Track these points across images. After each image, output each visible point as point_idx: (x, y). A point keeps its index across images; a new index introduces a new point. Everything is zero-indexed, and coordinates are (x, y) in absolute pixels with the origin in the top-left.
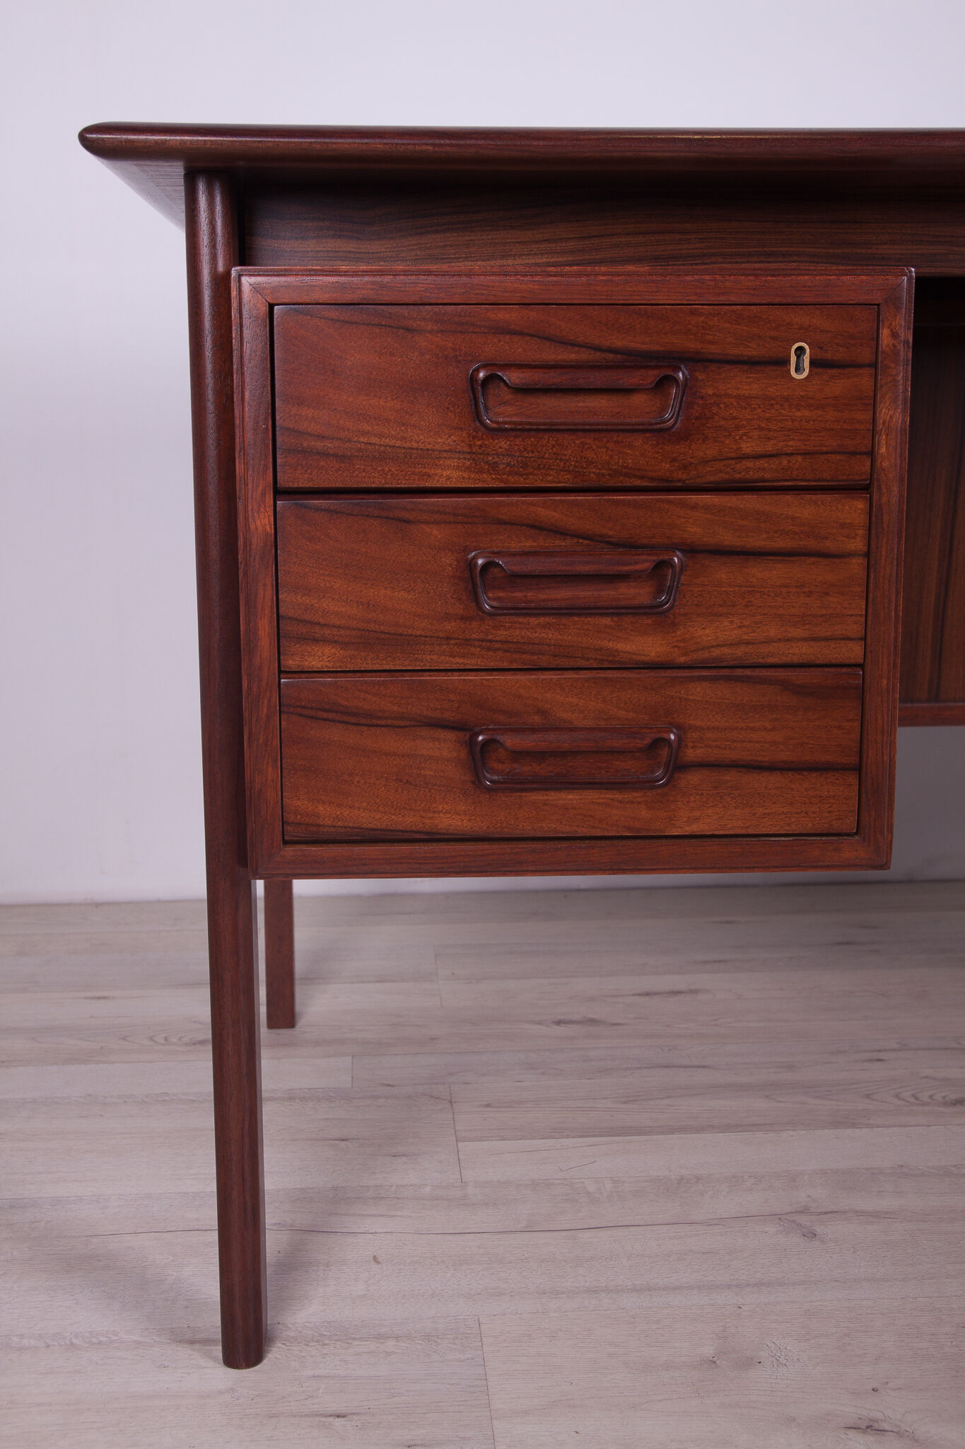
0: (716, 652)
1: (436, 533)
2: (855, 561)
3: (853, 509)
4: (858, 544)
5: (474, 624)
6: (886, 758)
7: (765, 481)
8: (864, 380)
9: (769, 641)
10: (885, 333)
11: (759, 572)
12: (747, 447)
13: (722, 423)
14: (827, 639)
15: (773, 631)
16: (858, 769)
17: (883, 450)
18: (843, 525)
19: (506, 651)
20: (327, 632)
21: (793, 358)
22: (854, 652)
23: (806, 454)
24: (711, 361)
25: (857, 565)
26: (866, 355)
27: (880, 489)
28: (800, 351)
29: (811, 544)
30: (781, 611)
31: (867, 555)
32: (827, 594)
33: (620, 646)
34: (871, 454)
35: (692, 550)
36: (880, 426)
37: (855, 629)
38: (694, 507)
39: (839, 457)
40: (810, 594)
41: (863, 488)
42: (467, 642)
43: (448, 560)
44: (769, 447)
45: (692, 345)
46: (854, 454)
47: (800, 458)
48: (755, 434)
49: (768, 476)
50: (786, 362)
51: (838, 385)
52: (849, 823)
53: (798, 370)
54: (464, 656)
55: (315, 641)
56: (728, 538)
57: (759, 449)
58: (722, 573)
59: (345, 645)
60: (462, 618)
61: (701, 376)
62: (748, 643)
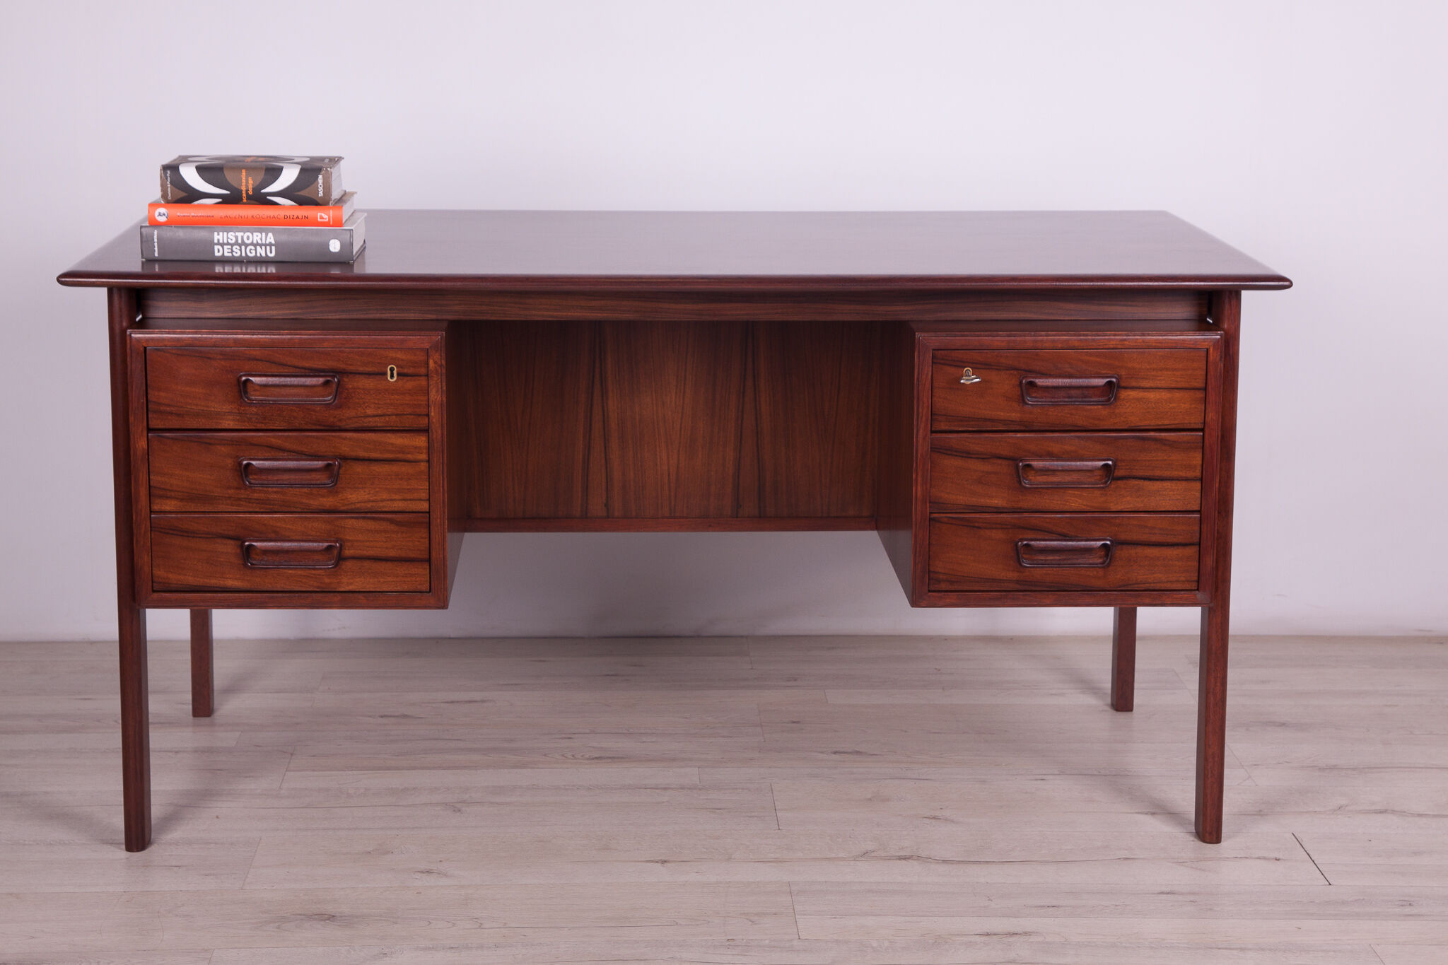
0: (358, 505)
1: (224, 449)
2: (422, 464)
3: (421, 441)
4: (424, 456)
5: (242, 491)
6: (441, 556)
7: (377, 427)
8: (423, 382)
9: (383, 501)
10: (431, 362)
11: (377, 468)
12: (369, 412)
13: (357, 400)
14: (410, 500)
15: (385, 496)
16: (429, 561)
17: (432, 414)
18: (416, 448)
19: (257, 503)
20: (173, 494)
21: (389, 373)
22: (424, 506)
23: (397, 415)
24: (351, 373)
25: (424, 466)
26: (423, 371)
27: (432, 430)
28: (392, 370)
29: (400, 456)
30: (388, 487)
31: (428, 461)
32: (410, 479)
33: (312, 502)
34: (428, 415)
35: (345, 459)
36: (430, 403)
37: (424, 495)
38: (345, 439)
39: (412, 417)
40: (401, 479)
41: (426, 431)
42: (239, 499)
43: (230, 462)
44: (380, 412)
45: (342, 366)
46: (419, 415)
47: (394, 417)
48: (373, 406)
49: (379, 425)
50: (385, 374)
51: (410, 384)
52: (425, 587)
53: (392, 376)
54: (238, 505)
55: (167, 498)
56: (362, 454)
57: (375, 413)
58: (359, 468)
59: (181, 500)
60: (237, 488)
61: (346, 380)
62: (373, 501)
